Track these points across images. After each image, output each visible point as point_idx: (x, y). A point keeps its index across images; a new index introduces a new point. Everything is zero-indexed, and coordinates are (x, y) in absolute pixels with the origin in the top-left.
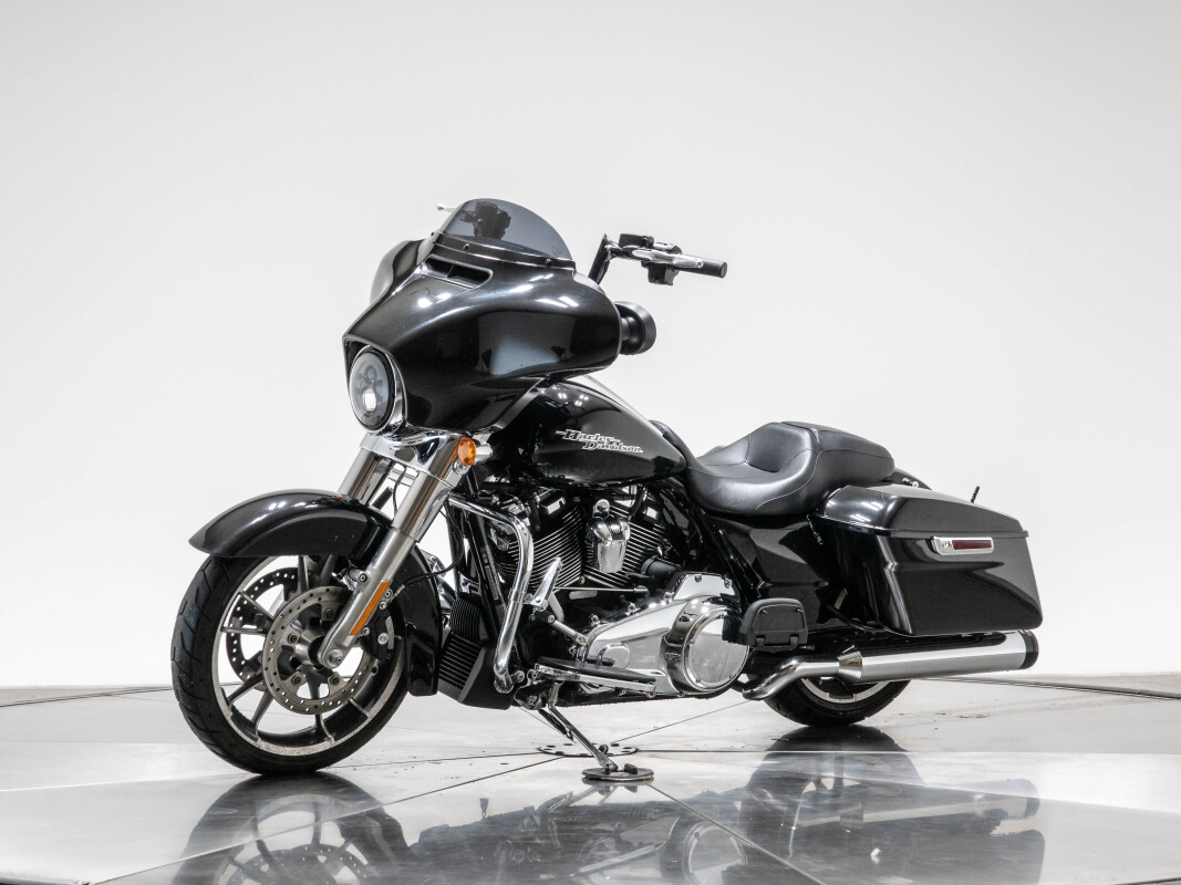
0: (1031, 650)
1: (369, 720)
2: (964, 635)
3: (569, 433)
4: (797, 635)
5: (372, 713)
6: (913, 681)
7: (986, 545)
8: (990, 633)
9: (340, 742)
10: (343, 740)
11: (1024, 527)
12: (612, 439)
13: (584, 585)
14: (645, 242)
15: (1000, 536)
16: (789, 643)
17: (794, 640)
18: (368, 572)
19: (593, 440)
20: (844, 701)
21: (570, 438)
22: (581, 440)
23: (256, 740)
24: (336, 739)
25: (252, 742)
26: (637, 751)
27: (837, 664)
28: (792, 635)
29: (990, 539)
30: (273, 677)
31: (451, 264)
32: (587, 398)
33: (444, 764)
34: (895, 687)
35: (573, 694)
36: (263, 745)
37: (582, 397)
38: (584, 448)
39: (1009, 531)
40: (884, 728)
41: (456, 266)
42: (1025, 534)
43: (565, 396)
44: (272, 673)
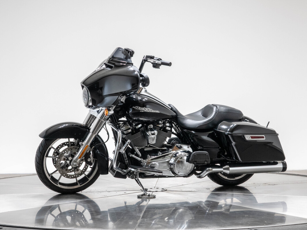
0: (284, 166)
2: (264, 162)
3: (136, 107)
5: (90, 179)
6: (255, 174)
7: (263, 137)
8: (272, 162)
10: (83, 185)
11: (277, 132)
12: (149, 109)
13: (149, 147)
14: (152, 58)
15: (266, 135)
16: (204, 163)
17: (206, 162)
18: (83, 143)
19: (143, 109)
20: (232, 179)
21: (137, 109)
22: (139, 109)
23: (57, 184)
24: (80, 185)
25: (56, 185)
26: (166, 190)
27: (222, 169)
28: (205, 161)
29: (264, 136)
30: (60, 169)
32: (147, 99)
33: (111, 192)
34: (249, 175)
35: (143, 175)
36: (59, 186)
37: (145, 99)
38: (140, 111)
39: (273, 134)
40: (246, 187)
41: (108, 65)
42: (278, 135)
43: (140, 98)
44: (59, 168)
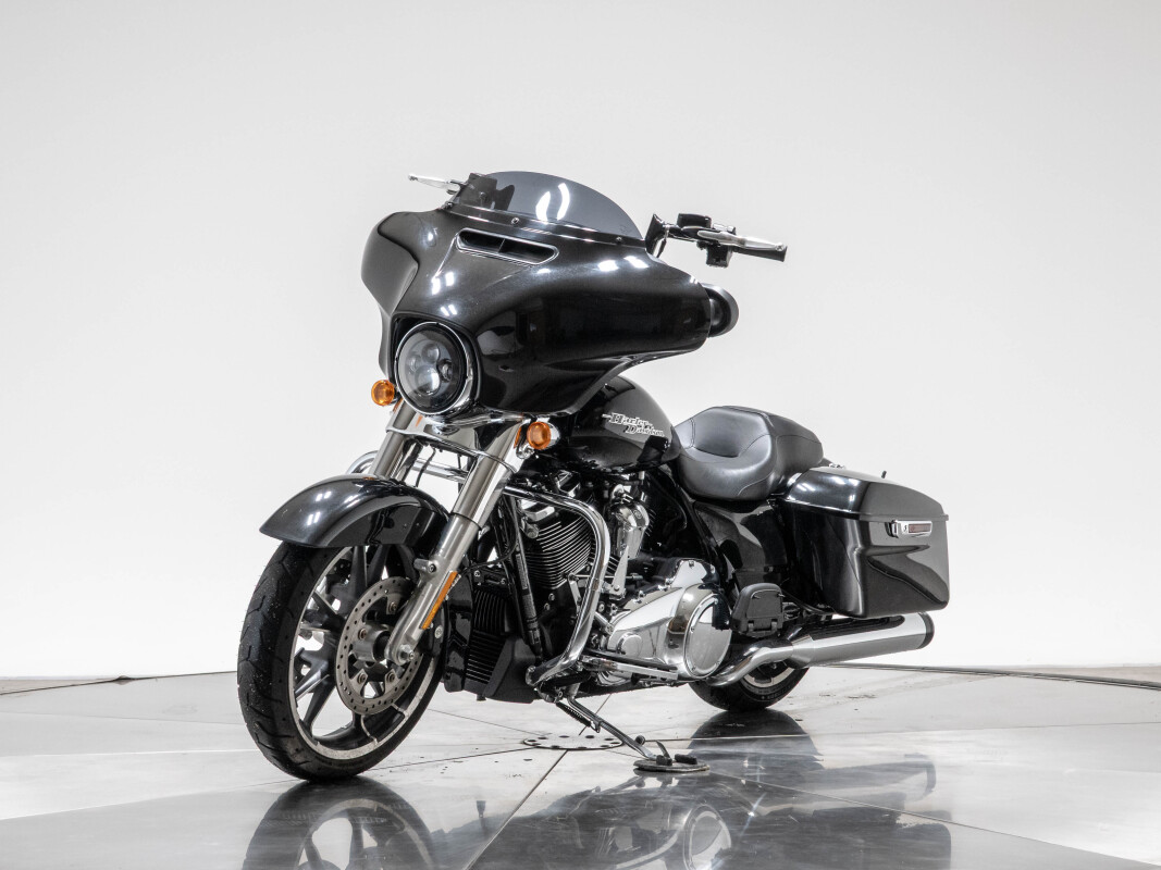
0: (928, 632)
1: (406, 719)
3: (613, 416)
4: (775, 620)
5: (408, 712)
9: (382, 742)
10: (385, 740)
11: (946, 512)
12: (648, 423)
16: (770, 628)
17: (775, 625)
18: (436, 562)
19: (634, 424)
20: (765, 686)
21: (615, 422)
22: (623, 423)
23: (315, 744)
25: (313, 747)
29: (930, 522)
31: (501, 239)
36: (321, 750)
38: (626, 431)
41: (506, 240)
42: (947, 519)
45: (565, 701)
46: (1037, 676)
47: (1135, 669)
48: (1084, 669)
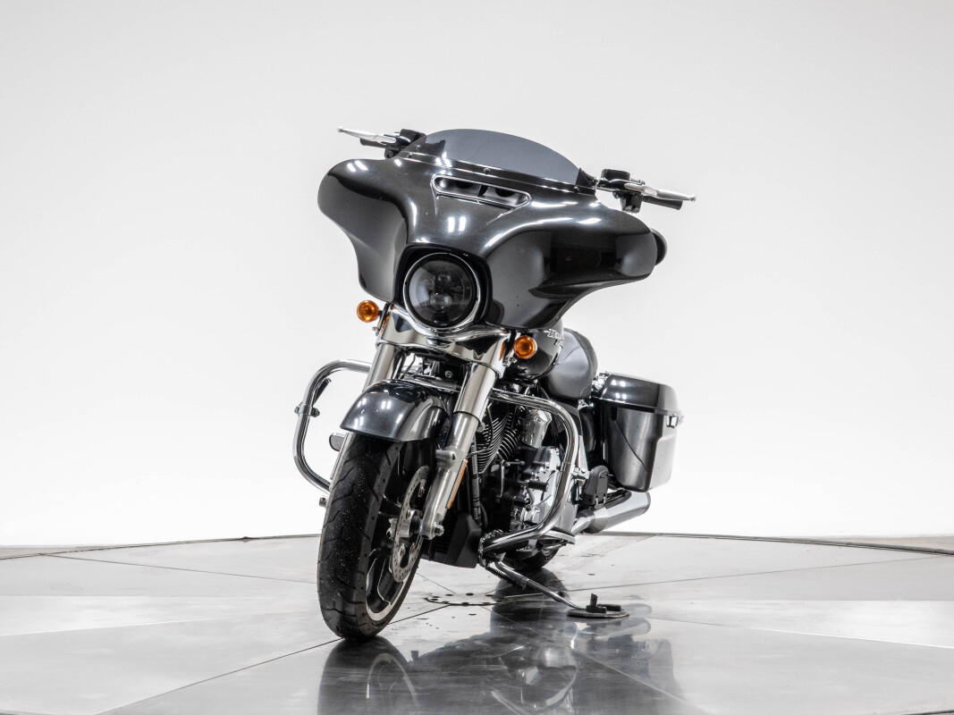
3: (552, 332)
9: (393, 605)
21: (552, 336)
22: (556, 338)
24: (391, 603)
45: (492, 565)
46: (848, 545)
47: (930, 539)
48: (888, 539)
